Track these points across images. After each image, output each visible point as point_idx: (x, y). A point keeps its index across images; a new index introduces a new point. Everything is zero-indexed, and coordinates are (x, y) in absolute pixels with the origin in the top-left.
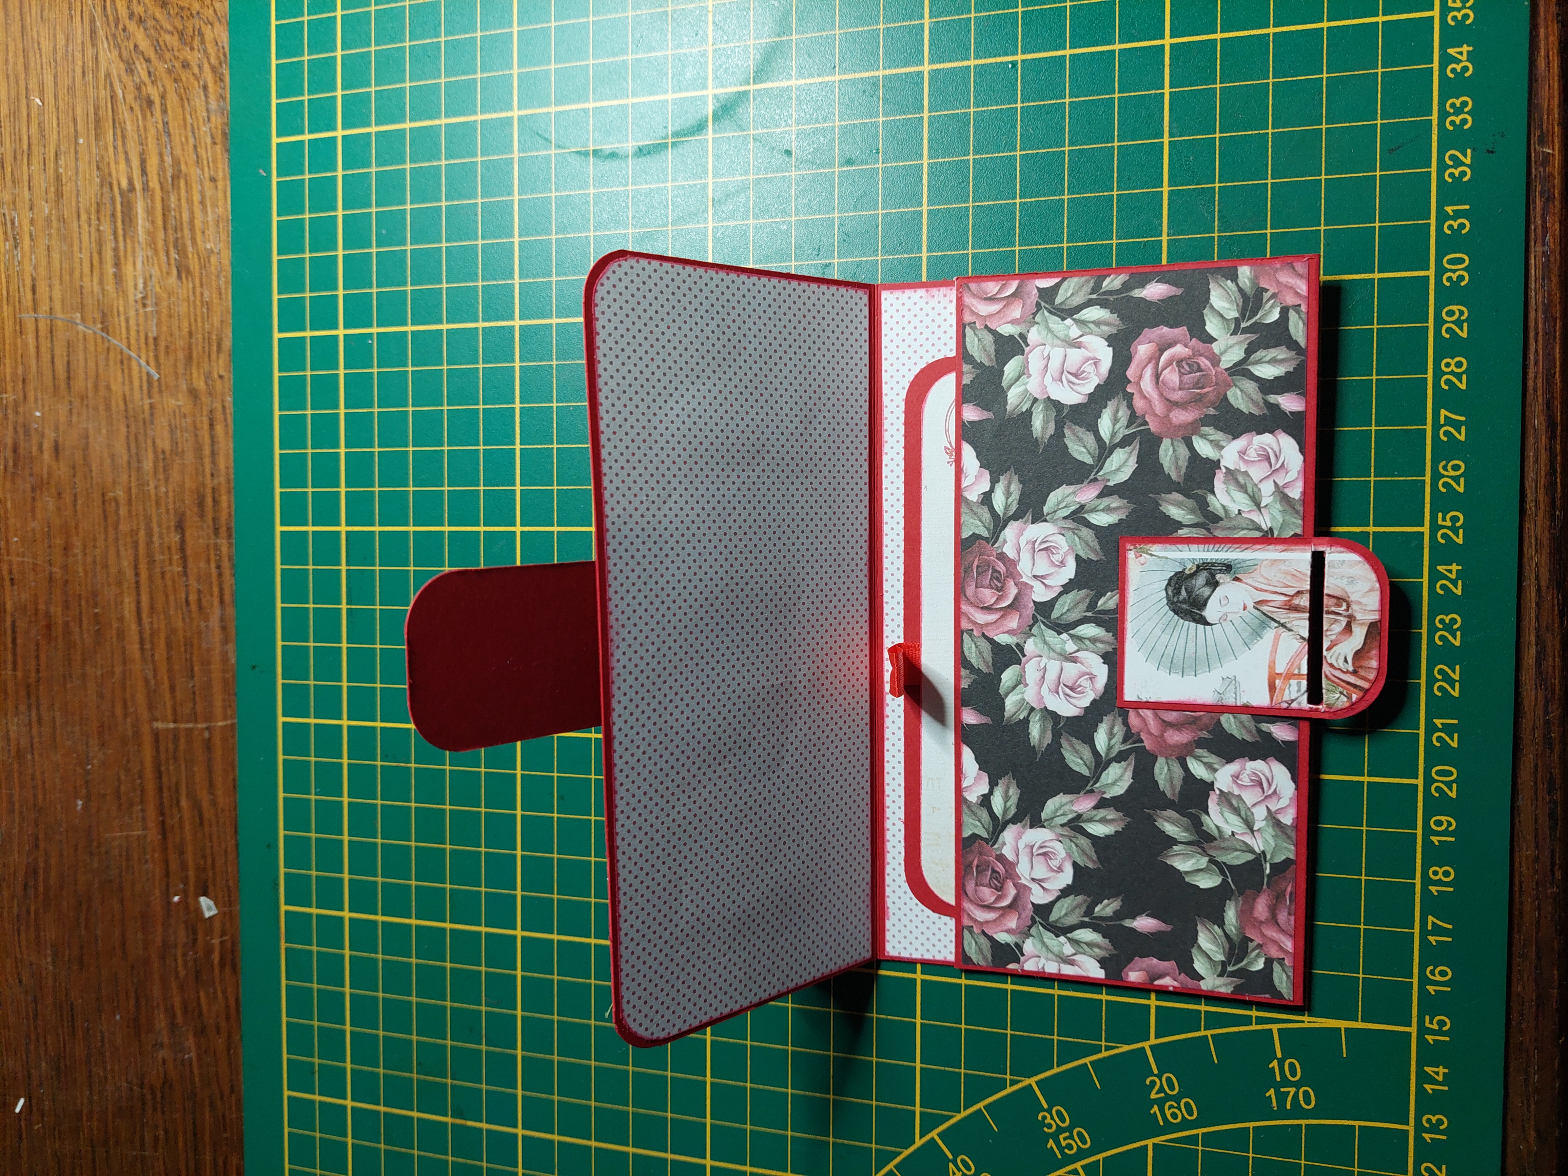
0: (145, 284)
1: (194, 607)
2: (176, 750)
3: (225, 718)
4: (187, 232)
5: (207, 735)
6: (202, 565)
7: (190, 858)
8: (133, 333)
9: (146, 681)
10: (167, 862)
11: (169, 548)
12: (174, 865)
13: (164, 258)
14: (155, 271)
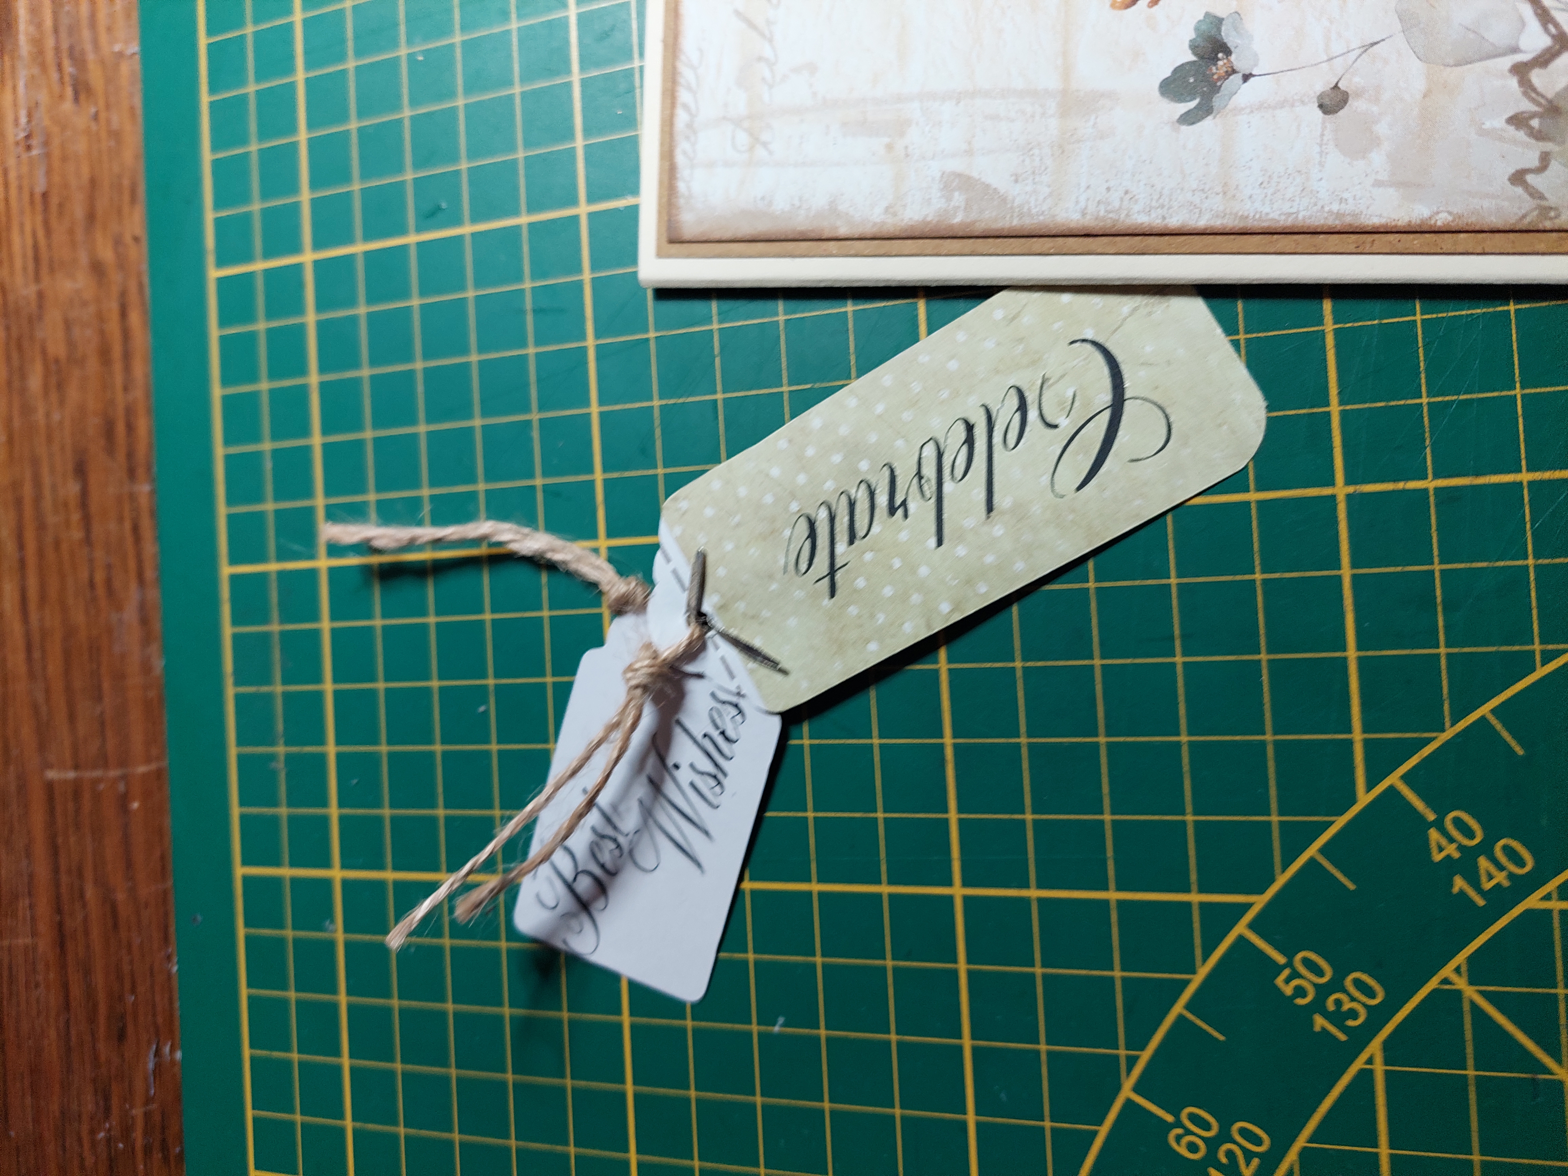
0: (30, 116)
1: (101, 591)
2: (78, 811)
3: (148, 760)
4: (86, 34)
5: (121, 787)
6: (112, 526)
7: (99, 980)
8: (13, 192)
9: (35, 708)
10: (65, 987)
11: (66, 505)
12: (76, 991)
13: (54, 76)
14: (43, 97)
